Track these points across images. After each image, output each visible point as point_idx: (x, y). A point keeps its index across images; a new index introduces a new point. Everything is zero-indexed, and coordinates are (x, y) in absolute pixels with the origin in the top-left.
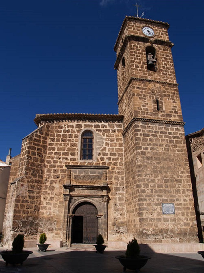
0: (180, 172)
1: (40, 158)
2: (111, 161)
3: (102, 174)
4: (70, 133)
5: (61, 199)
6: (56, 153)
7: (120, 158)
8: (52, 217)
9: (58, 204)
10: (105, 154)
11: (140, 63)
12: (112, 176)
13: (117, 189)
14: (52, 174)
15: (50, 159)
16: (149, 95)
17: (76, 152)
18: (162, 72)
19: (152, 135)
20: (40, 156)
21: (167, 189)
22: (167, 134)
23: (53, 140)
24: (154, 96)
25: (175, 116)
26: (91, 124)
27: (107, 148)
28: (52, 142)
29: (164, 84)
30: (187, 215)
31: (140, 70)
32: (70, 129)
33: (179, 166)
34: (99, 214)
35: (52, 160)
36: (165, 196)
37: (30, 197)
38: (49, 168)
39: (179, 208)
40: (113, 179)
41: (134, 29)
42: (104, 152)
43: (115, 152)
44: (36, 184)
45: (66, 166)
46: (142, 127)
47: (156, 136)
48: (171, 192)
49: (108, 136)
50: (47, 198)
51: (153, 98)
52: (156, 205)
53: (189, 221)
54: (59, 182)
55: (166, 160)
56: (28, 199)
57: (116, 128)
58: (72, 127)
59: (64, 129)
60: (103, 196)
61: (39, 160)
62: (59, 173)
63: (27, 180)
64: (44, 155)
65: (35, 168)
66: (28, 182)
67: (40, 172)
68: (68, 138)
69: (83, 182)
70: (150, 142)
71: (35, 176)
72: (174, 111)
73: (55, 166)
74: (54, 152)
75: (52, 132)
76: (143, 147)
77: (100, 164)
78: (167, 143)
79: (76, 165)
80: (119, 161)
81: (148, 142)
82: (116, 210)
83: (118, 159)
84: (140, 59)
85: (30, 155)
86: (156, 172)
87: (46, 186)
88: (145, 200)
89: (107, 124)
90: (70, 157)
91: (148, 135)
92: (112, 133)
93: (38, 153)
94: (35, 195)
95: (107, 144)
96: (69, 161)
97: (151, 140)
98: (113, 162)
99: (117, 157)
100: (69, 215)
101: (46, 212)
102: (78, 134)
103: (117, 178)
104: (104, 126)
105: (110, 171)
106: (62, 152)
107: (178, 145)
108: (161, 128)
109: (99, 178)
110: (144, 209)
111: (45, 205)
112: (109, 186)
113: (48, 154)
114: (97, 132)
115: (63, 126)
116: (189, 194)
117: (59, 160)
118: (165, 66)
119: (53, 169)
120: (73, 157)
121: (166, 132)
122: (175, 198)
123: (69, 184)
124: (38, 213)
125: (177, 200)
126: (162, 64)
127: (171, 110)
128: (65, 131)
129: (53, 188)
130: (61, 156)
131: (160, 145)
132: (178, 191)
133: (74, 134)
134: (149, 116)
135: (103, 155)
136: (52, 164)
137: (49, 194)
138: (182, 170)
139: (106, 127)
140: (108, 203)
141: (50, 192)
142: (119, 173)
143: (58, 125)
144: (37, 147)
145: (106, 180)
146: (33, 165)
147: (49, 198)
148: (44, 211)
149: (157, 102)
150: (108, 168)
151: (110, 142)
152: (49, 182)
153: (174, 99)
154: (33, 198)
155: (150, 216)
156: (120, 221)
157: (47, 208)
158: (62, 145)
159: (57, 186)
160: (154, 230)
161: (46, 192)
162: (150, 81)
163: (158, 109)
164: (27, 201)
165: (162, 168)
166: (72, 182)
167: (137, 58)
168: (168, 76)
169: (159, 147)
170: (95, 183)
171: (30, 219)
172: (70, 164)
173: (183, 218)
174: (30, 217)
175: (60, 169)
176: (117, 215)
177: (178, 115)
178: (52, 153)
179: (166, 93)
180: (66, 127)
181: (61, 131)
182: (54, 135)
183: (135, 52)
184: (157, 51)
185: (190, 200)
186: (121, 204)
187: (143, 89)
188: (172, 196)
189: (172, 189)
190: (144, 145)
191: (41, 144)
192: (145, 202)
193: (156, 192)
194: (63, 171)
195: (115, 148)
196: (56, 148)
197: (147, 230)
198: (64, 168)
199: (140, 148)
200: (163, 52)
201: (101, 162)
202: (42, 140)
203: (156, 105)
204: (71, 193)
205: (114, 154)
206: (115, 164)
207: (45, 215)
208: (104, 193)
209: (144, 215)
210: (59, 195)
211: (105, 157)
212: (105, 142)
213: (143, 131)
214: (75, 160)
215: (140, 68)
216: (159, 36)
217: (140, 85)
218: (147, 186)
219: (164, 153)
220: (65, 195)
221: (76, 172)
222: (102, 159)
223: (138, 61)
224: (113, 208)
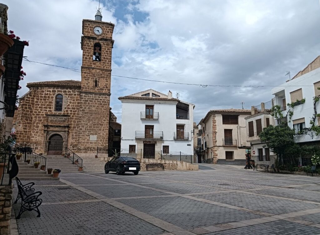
0: (103, 120)
1: (30, 110)
2: (72, 112)
3: (66, 119)
4: (48, 95)
5: (43, 133)
6: (40, 107)
7: (77, 110)
8: (37, 142)
9: (41, 135)
10: (68, 108)
11: (88, 56)
12: (72, 121)
13: (74, 127)
14: (38, 119)
15: (36, 111)
16: (91, 77)
17: (52, 107)
18: (102, 62)
19: (89, 101)
20: (30, 109)
21: (94, 128)
22: (99, 100)
23: (38, 99)
24: (95, 78)
25: (105, 90)
26: (61, 90)
27: (70, 104)
28: (37, 101)
29: (102, 70)
30: (103, 141)
31: (88, 61)
32: (48, 93)
33: (103, 117)
34: (64, 140)
35: (37, 111)
36: (92, 132)
37: (24, 131)
38: (35, 115)
39: (99, 138)
40: (72, 122)
41: (88, 30)
42: (68, 107)
43: (75, 107)
44: (28, 125)
45: (46, 115)
46: (84, 96)
47: (92, 101)
48: (96, 130)
49: (72, 98)
50: (35, 132)
51: (94, 79)
52: (87, 136)
53: (104, 144)
54: (42, 123)
55: (96, 114)
56: (23, 132)
57: (76, 93)
58: (50, 91)
59: (45, 93)
60: (65, 131)
61: (29, 111)
62: (42, 118)
63: (22, 122)
64: (32, 108)
65: (27, 116)
66: (23, 123)
67: (30, 118)
68: (47, 98)
69: (55, 124)
70: (88, 105)
71: (27, 120)
72: (105, 87)
73: (39, 115)
74: (38, 106)
75: (38, 94)
76: (83, 107)
77: (65, 113)
78: (98, 105)
79: (51, 114)
80: (76, 113)
81: (87, 104)
82: (73, 138)
83: (76, 111)
84: (89, 53)
85: (24, 109)
86: (90, 120)
87: (34, 126)
88: (82, 133)
89: (71, 90)
90: (48, 109)
91: (87, 101)
92: (74, 96)
93: (29, 108)
94: (27, 130)
95: (70, 102)
96: (48, 112)
97: (89, 103)
98: (73, 113)
99: (76, 110)
100: (47, 141)
101: (34, 139)
102: (53, 96)
103: (75, 122)
104: (69, 92)
105: (71, 118)
106: (43, 106)
107: (104, 106)
108: (96, 97)
109: (64, 121)
110: (80, 138)
111: (33, 135)
112: (70, 126)
113: (35, 108)
114: (65, 95)
115: (44, 91)
116: (106, 131)
117: (41, 111)
118: (106, 57)
119: (38, 116)
120: (50, 109)
121: (98, 99)
122: (98, 133)
123: (47, 124)
124: (30, 140)
125: (99, 134)
126: (104, 56)
127: (104, 86)
128: (45, 94)
129: (38, 127)
130: (43, 109)
131: (94, 106)
132: (100, 130)
133: (51, 96)
134: (90, 90)
135: (68, 109)
136: (37, 113)
137: (36, 130)
138: (105, 119)
139: (71, 92)
140: (68, 135)
141: (36, 129)
142: (76, 119)
143: (41, 90)
144: (28, 104)
145: (68, 123)
146: (26, 114)
147: (36, 132)
148: (33, 139)
149: (96, 82)
150: (70, 116)
151: (72, 101)
152: (36, 124)
153: (107, 79)
154: (26, 132)
155: (83, 141)
156: (74, 144)
157: (35, 137)
158: (44, 102)
159: (40, 125)
160: (84, 147)
161: (34, 129)
162: (93, 68)
163: (96, 86)
164: (23, 134)
165: (93, 118)
166: (49, 123)
167: (87, 52)
168: (106, 64)
169: (93, 107)
170: (62, 124)
171: (25, 142)
172: (48, 114)
173: (101, 142)
174: (25, 141)
175: (42, 116)
176: (73, 141)
177: (108, 89)
178: (37, 107)
179: (103, 76)
180: (46, 91)
181: (43, 94)
182: (38, 97)
183: (86, 48)
184: (102, 46)
185: (106, 134)
186: (76, 136)
187: (88, 73)
188: (96, 132)
189: (97, 129)
190: (84, 106)
191: (31, 102)
192: (81, 134)
193: (88, 129)
194: (43, 117)
195: (75, 105)
196: (40, 104)
197: (81, 147)
198: (45, 116)
199: (82, 108)
200: (106, 47)
201: (66, 112)
202: (31, 99)
203: (95, 83)
204: (48, 130)
205: (74, 109)
206: (74, 114)
207: (33, 141)
208: (67, 129)
209: (80, 140)
210: (41, 131)
211: (69, 110)
212: (69, 101)
213: (85, 98)
214: (51, 111)
215: (88, 60)
216: (105, 34)
217: (87, 71)
218: (83, 126)
219: (95, 111)
220: (44, 130)
221: (51, 118)
222: (67, 111)
223: (88, 54)
224: (71, 137)
